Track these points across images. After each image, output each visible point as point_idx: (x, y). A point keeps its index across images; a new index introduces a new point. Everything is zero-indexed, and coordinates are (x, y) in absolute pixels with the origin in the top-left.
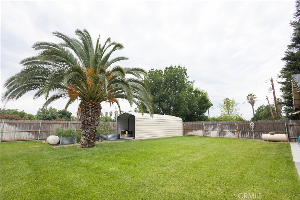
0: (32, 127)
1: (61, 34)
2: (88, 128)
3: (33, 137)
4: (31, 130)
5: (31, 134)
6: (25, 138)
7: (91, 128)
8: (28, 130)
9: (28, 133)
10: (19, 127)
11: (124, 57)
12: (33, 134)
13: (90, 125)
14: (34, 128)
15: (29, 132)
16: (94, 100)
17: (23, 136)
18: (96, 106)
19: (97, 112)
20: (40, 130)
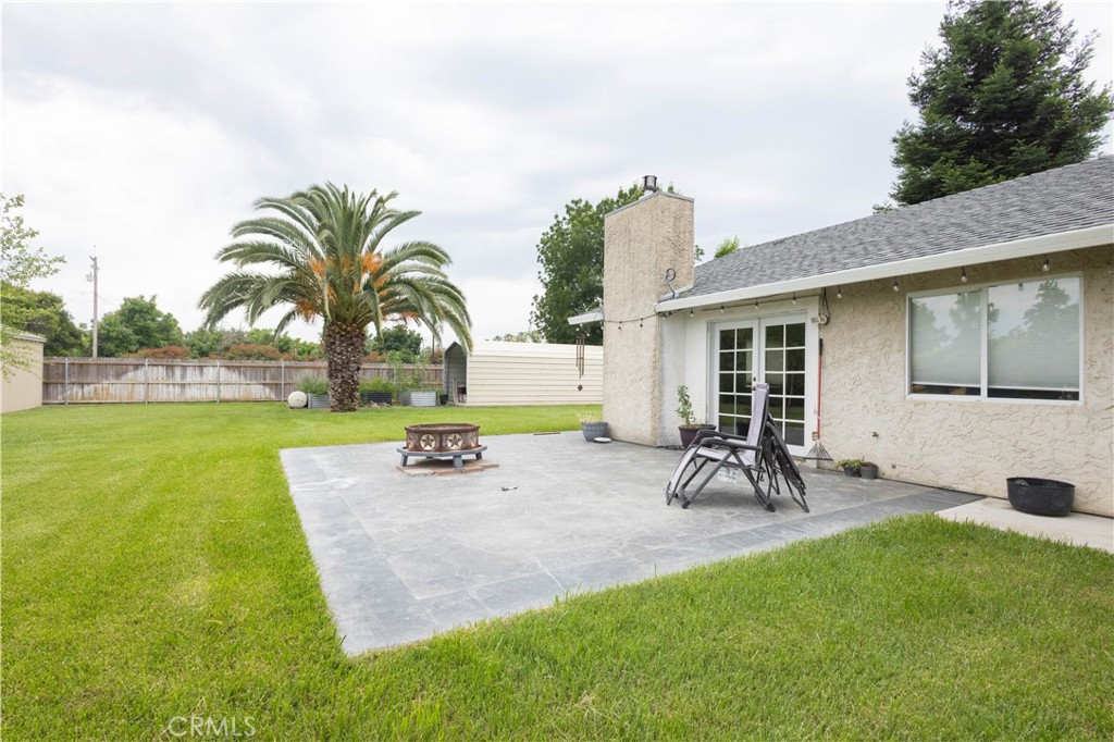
0: (268, 375)
1: (267, 200)
2: (337, 377)
3: (273, 396)
4: (268, 381)
5: (267, 390)
6: (258, 397)
7: (343, 377)
8: (262, 381)
9: (262, 387)
10: (245, 375)
11: (411, 212)
12: (271, 389)
13: (341, 371)
14: (272, 378)
15: (264, 384)
16: (345, 321)
17: (253, 392)
18: (348, 332)
19: (351, 344)
20: (283, 382)
